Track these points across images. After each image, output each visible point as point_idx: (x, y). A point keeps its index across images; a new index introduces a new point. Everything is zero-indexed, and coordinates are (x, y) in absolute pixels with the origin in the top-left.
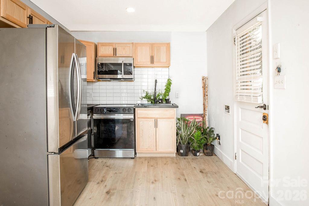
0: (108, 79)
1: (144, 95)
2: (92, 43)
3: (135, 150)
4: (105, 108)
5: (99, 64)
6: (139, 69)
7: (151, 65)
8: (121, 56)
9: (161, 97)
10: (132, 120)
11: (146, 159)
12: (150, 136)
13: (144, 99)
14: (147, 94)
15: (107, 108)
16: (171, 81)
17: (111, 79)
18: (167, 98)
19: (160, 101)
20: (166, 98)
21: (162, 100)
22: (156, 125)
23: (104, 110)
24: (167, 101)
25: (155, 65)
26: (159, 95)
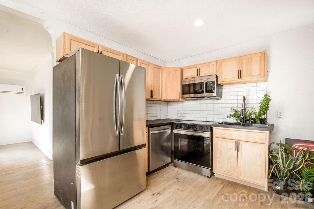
0: (192, 98)
1: (232, 113)
2: (178, 68)
3: (212, 170)
4: (183, 124)
5: (184, 85)
6: (227, 86)
7: (239, 80)
8: (205, 75)
9: (254, 116)
10: (209, 138)
11: (223, 183)
12: (229, 158)
13: (232, 118)
14: (236, 112)
15: (185, 124)
16: (269, 98)
17: (195, 98)
18: (263, 117)
19: (253, 121)
20: (261, 118)
21: (254, 119)
22: (237, 148)
23: (182, 126)
24: (263, 121)
25: (244, 80)
26: (251, 114)
